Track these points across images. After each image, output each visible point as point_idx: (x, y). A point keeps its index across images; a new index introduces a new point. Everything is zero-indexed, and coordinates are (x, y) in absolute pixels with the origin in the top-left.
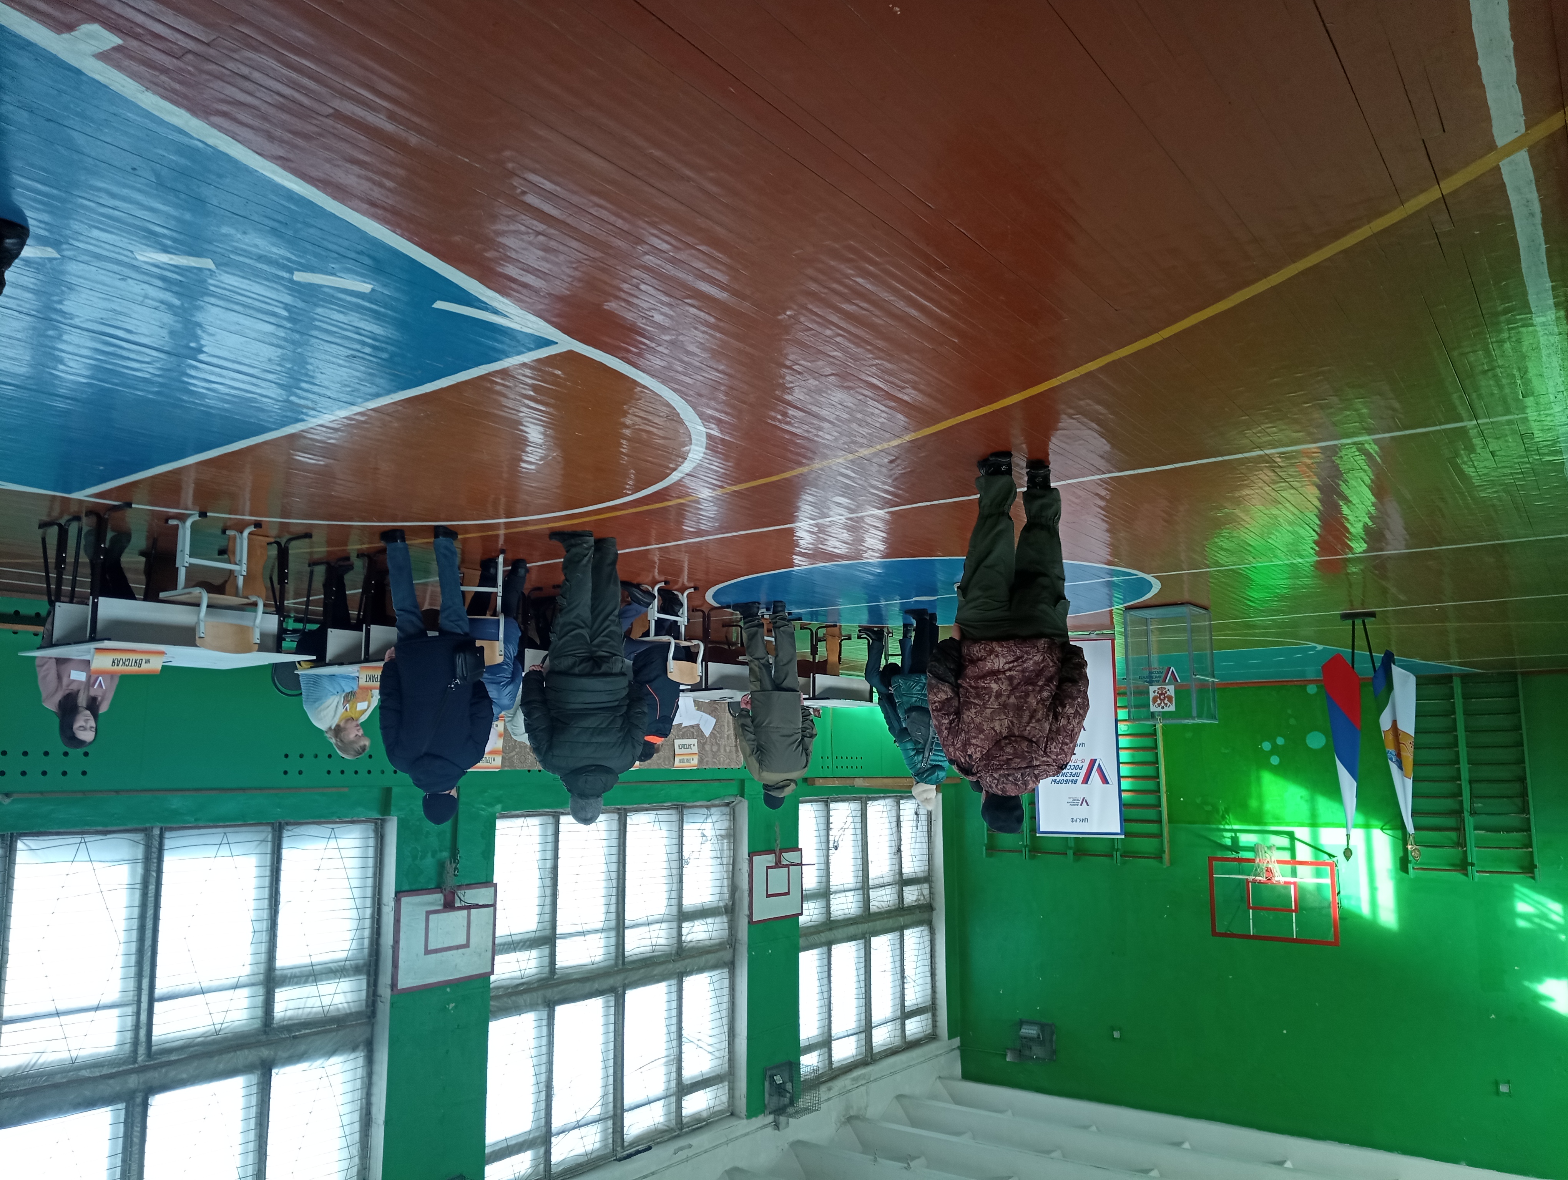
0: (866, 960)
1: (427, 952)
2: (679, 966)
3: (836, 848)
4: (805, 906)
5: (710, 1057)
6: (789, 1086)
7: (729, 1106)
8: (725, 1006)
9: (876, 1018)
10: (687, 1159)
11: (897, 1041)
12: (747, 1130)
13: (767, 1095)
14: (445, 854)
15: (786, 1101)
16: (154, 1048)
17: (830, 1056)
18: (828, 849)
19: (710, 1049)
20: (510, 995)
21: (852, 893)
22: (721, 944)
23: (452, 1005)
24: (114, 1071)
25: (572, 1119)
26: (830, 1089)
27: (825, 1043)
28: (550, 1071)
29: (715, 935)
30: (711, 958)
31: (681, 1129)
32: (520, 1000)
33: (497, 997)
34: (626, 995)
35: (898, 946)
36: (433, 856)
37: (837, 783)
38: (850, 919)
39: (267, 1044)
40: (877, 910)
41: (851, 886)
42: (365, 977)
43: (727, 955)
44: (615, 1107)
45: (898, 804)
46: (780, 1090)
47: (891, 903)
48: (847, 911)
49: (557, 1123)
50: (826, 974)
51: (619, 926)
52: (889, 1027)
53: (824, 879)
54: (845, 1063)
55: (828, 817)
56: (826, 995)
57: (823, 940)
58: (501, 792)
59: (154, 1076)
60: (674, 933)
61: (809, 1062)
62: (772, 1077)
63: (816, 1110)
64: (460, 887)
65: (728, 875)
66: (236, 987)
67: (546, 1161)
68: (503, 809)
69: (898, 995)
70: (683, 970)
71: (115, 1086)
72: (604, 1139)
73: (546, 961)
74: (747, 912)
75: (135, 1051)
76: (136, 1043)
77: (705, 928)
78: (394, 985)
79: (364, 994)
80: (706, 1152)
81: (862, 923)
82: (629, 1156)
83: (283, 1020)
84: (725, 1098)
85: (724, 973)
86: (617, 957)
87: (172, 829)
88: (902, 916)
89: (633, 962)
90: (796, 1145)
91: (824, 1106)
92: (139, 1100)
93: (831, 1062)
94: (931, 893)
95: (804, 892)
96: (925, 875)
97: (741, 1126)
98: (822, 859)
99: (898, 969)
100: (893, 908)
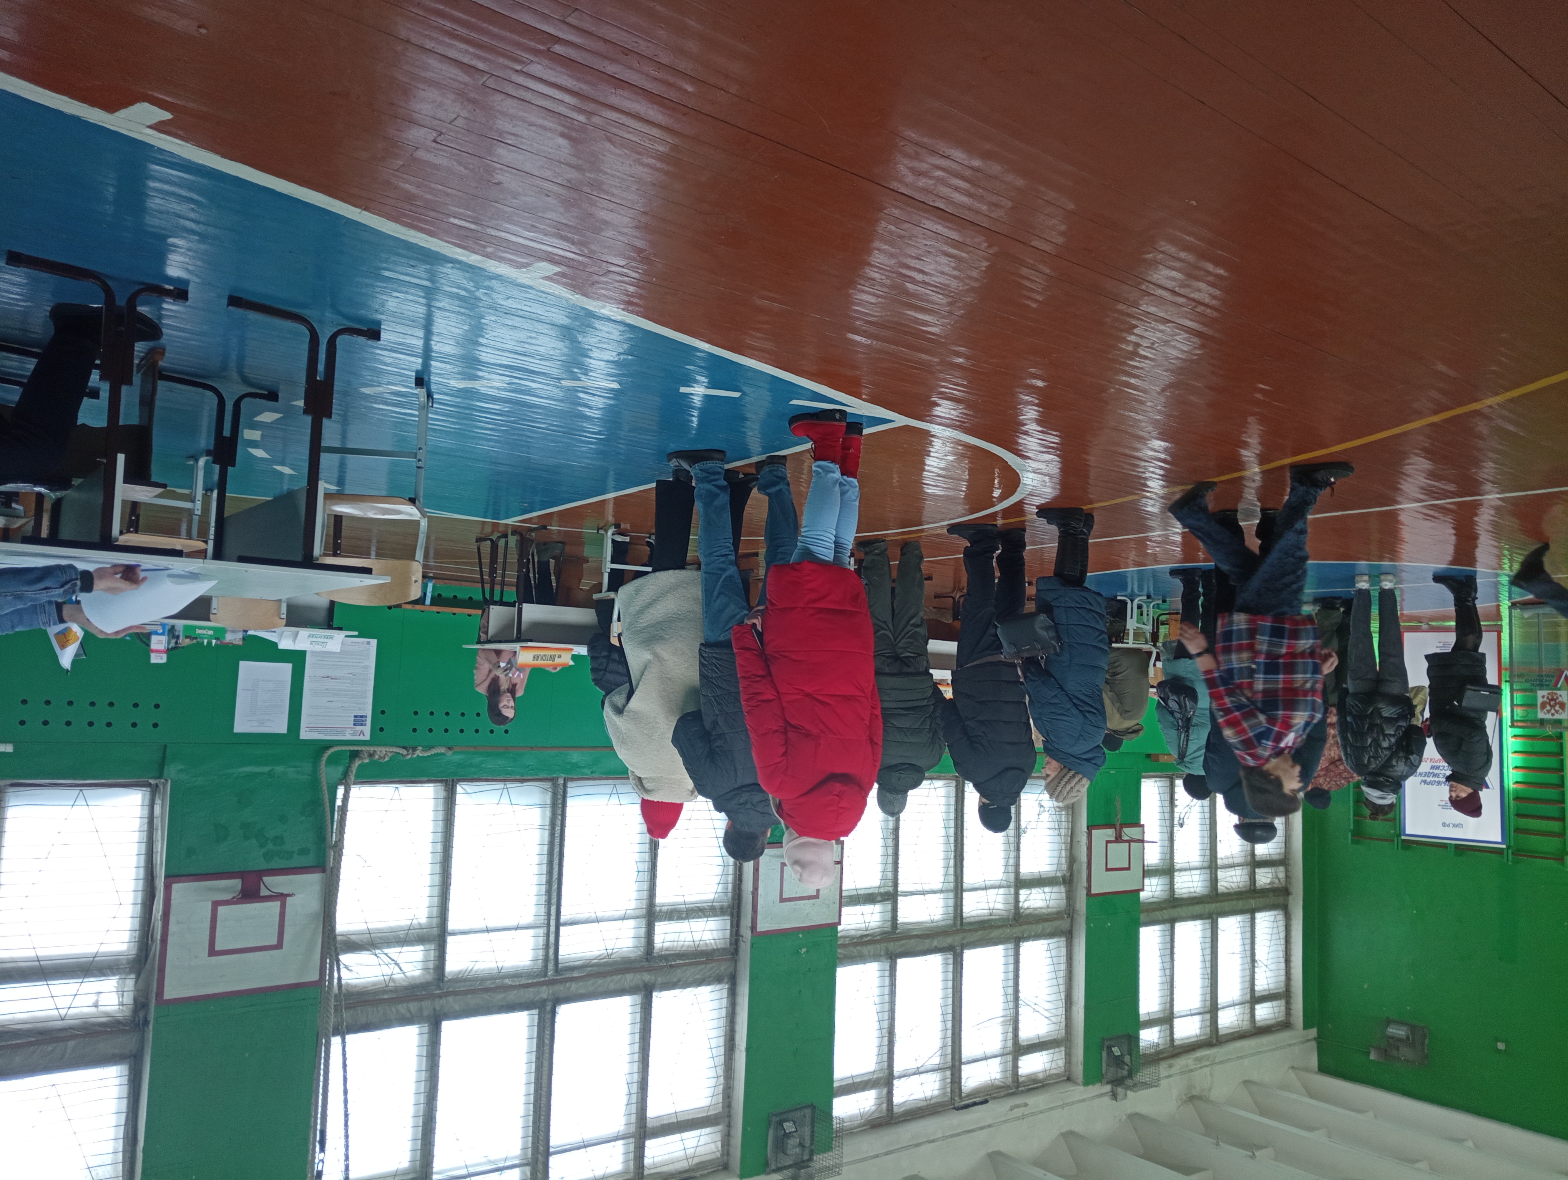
0: (1212, 941)
1: (782, 900)
2: (1017, 931)
3: (1181, 825)
4: (1146, 881)
5: (1047, 1021)
6: (1127, 1059)
7: (1065, 1071)
8: (1062, 974)
9: (1222, 999)
10: (1023, 1117)
11: (1246, 1025)
12: (1084, 1097)
13: (1104, 1065)
15: (1125, 1073)
16: (560, 966)
17: (1172, 1033)
18: (1172, 826)
19: (1047, 1014)
20: (855, 944)
21: (1198, 872)
22: (1058, 913)
23: (804, 950)
24: (530, 981)
25: (913, 1065)
26: (1170, 1066)
27: (1167, 1019)
28: (892, 1019)
29: (1052, 903)
30: (1049, 927)
31: (1018, 1087)
32: (865, 950)
33: (844, 946)
34: (965, 955)
35: (1248, 929)
38: (1195, 898)
39: (648, 970)
40: (1226, 891)
41: (1197, 864)
42: (729, 918)
43: (1064, 924)
44: (953, 1059)
46: (1118, 1061)
47: (1241, 885)
48: (1192, 890)
49: (898, 1068)
50: (1168, 952)
51: (958, 889)
52: (1237, 1010)
53: (1168, 856)
54: (1186, 1041)
55: (1173, 794)
56: (1168, 972)
57: (1166, 917)
59: (560, 989)
60: (1011, 899)
61: (1149, 1037)
62: (1109, 1048)
63: (1156, 1086)
65: (1066, 847)
66: (624, 918)
67: (888, 1100)
69: (1248, 979)
70: (1020, 935)
71: (529, 994)
72: (943, 1088)
73: (889, 916)
74: (1085, 884)
75: (546, 966)
76: (546, 959)
77: (1042, 896)
78: (754, 928)
79: (728, 932)
80: (1041, 1112)
81: (1208, 903)
82: (967, 1107)
83: (662, 950)
84: (1061, 1063)
85: (1062, 941)
86: (955, 918)
87: (573, 780)
88: (1254, 898)
89: (971, 924)
90: (1134, 1117)
91: (1164, 1083)
92: (548, 1008)
93: (1172, 1039)
94: (1287, 877)
95: (1146, 868)
96: (1282, 857)
97: (1078, 1092)
98: (1166, 836)
99: (1248, 953)
100: (1244, 889)
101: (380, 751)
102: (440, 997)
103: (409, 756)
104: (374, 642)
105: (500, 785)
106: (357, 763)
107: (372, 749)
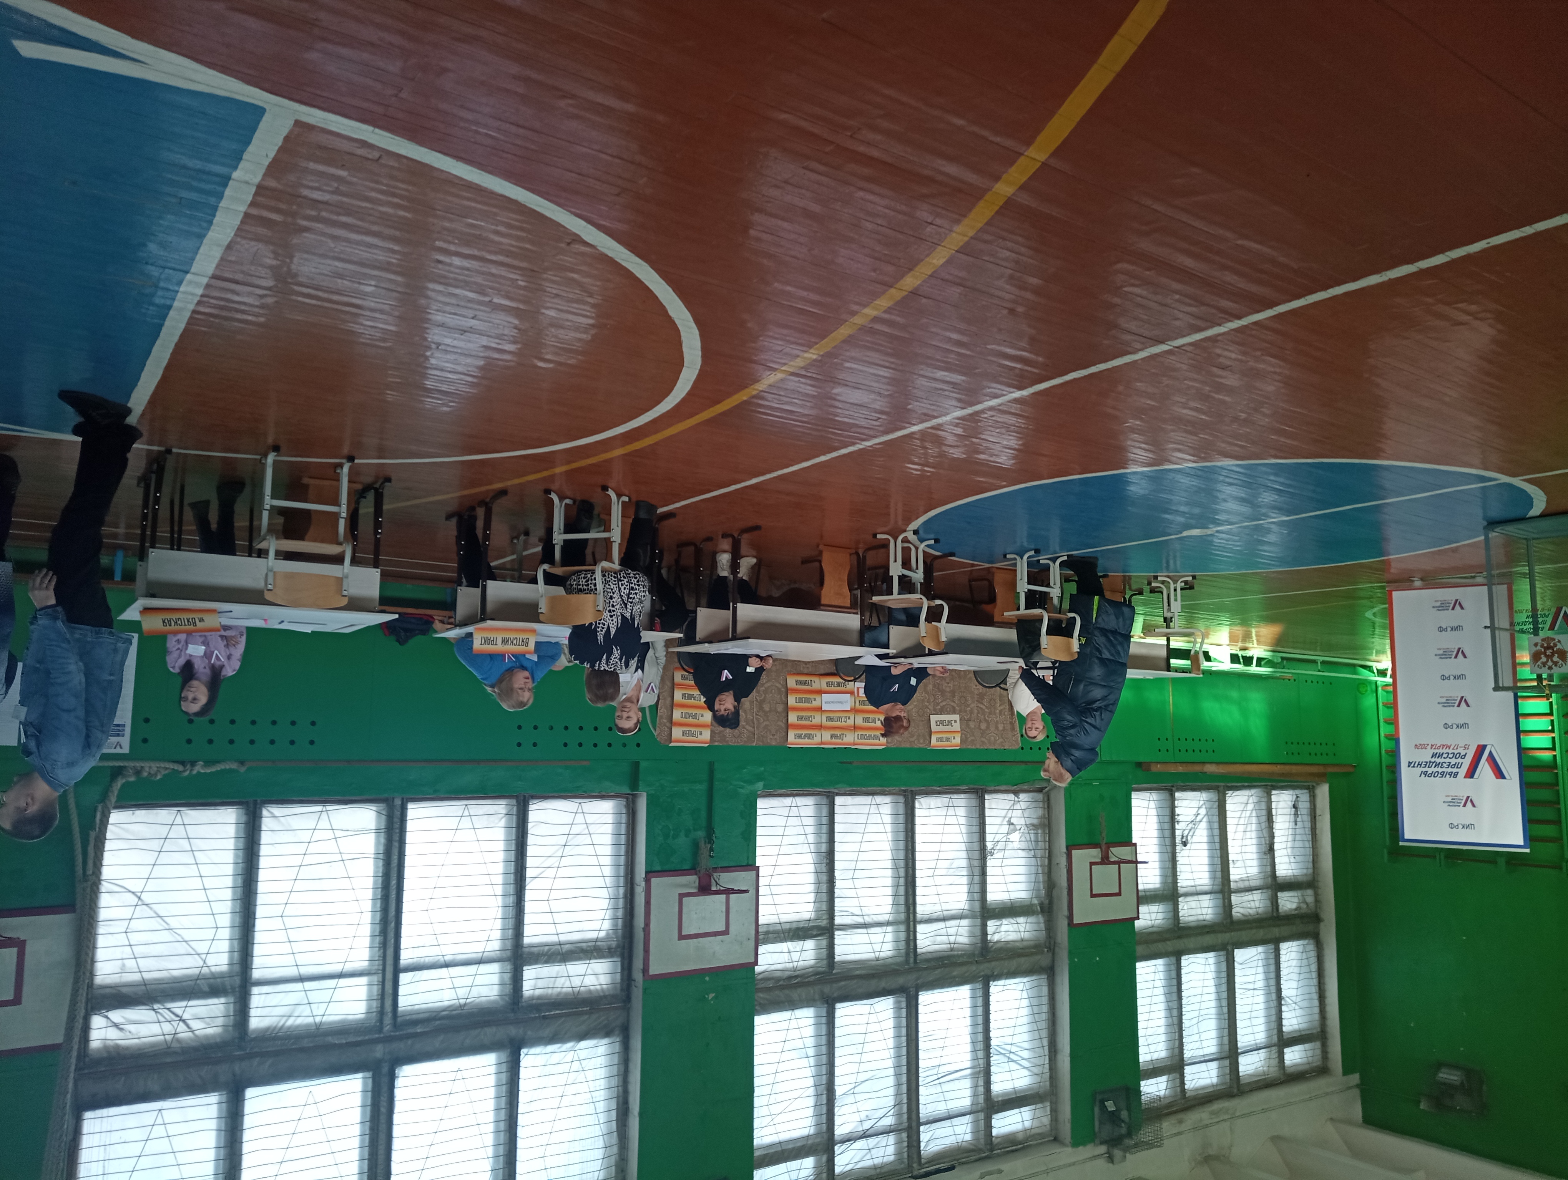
0: (1228, 976)
1: (682, 937)
2: (985, 968)
3: (1185, 844)
4: (1142, 909)
5: (1027, 1072)
6: (1125, 1115)
7: (1051, 1130)
8: (1042, 1015)
9: (1243, 1042)
11: (1273, 1072)
12: (1074, 1160)
13: (1096, 1123)
14: (701, 834)
15: (1124, 1130)
16: (400, 1019)
17: (1183, 1083)
18: (1174, 845)
19: (1028, 1064)
20: (782, 987)
21: (1207, 897)
22: (1035, 946)
23: (711, 996)
24: (360, 1039)
25: (860, 1127)
26: (1180, 1122)
27: (1175, 1066)
28: (831, 1073)
29: (1028, 936)
30: (1025, 963)
31: (992, 1150)
32: (795, 994)
33: (765, 989)
34: (920, 998)
35: (1271, 962)
36: (687, 836)
37: (1180, 769)
38: (1205, 926)
39: (515, 1022)
40: (1242, 917)
41: (1207, 888)
42: (619, 959)
43: (1044, 960)
44: (909, 1118)
45: (1269, 796)
46: (1113, 1118)
47: (1260, 910)
48: (1201, 917)
49: (840, 1131)
50: (1175, 989)
51: (909, 920)
52: (1262, 1054)
53: (1170, 879)
54: (1201, 1092)
55: (1173, 808)
56: (1175, 1013)
57: (1170, 949)
58: (762, 769)
59: (400, 1047)
60: (977, 931)
61: (1153, 1088)
62: (1102, 1102)
63: (1159, 1146)
64: (715, 869)
65: (1043, 870)
66: (485, 961)
67: (828, 1169)
68: (765, 787)
69: (1273, 1018)
70: (989, 972)
71: (359, 1054)
72: (898, 1153)
73: (824, 953)
74: (1066, 913)
75: (381, 1020)
76: (381, 1012)
77: (1015, 927)
78: (645, 970)
79: (618, 977)
81: (1222, 932)
82: (928, 1175)
83: (532, 998)
84: (1046, 1121)
85: (1042, 980)
86: (908, 953)
87: (414, 800)
88: (1278, 926)
89: (927, 960)
91: (1170, 1142)
92: (386, 1071)
93: (1183, 1090)
94: (1316, 901)
95: (1140, 893)
96: (1307, 879)
97: (1066, 1154)
98: (1166, 856)
99: (1273, 989)
100: (1264, 916)
101: (150, 767)
102: (241, 1059)
103: (187, 773)
105: (317, 808)
106: (119, 783)
107: (138, 765)
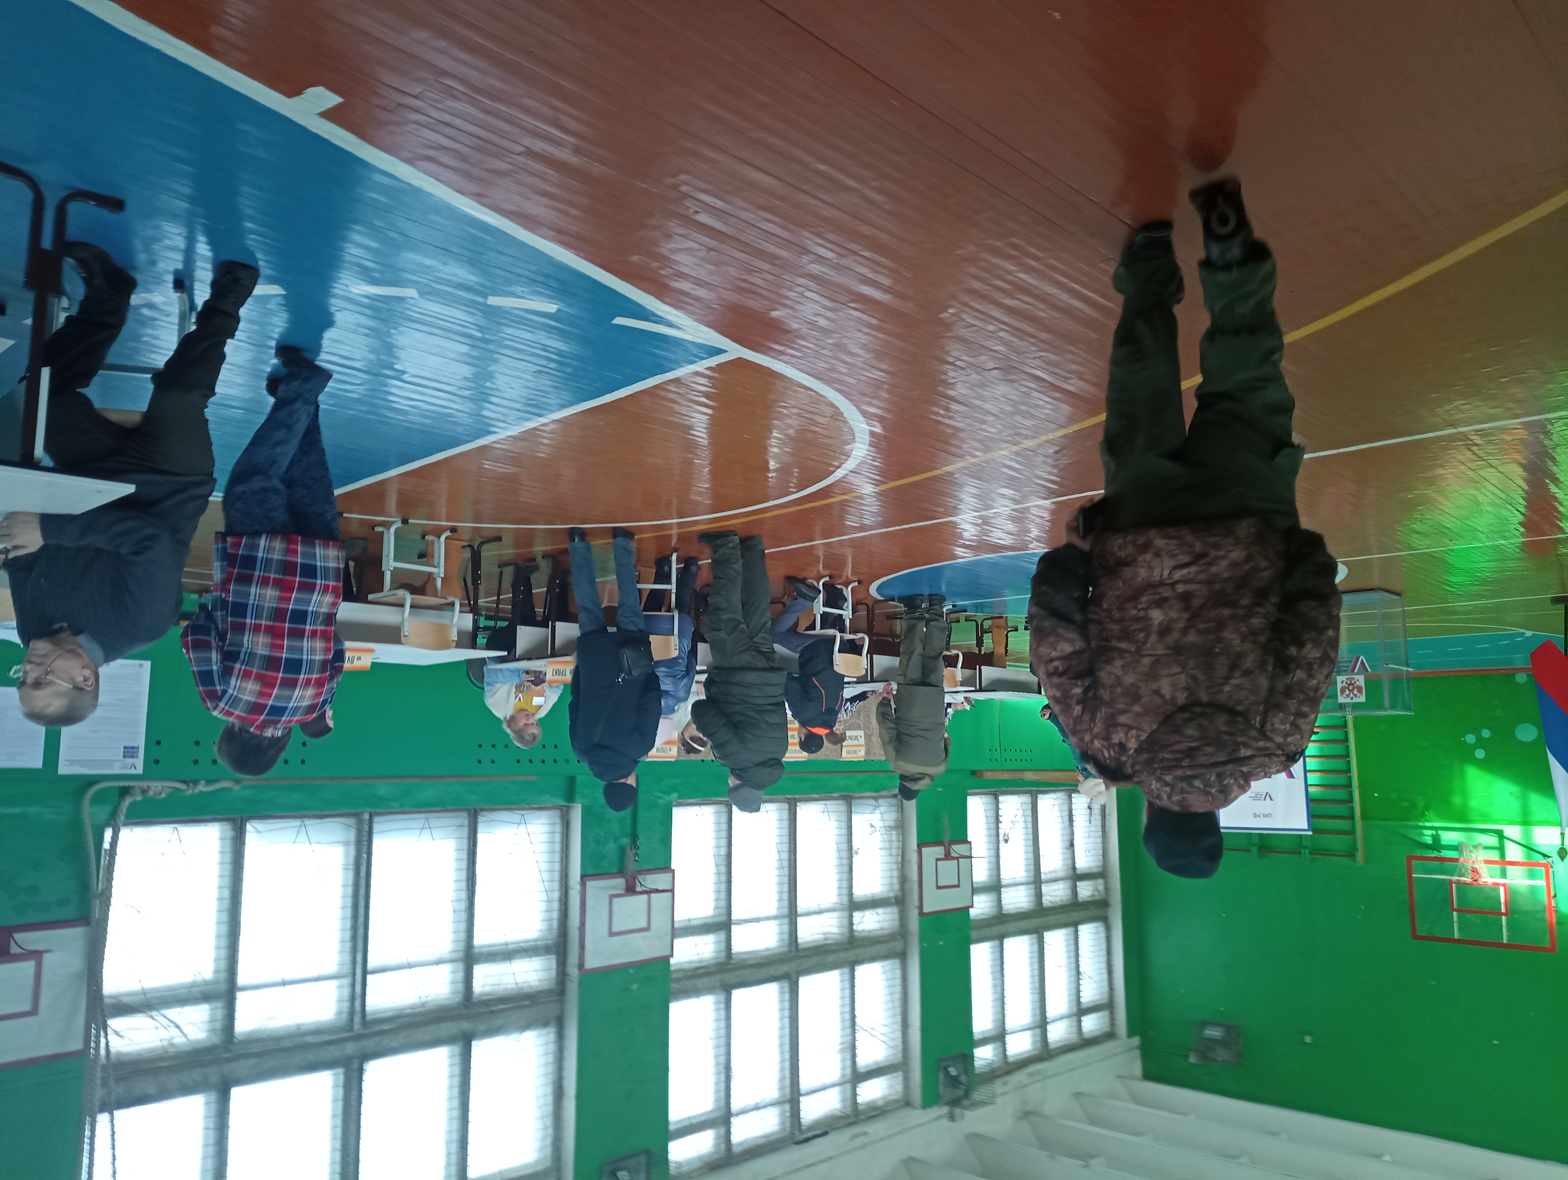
0: (1039, 955)
1: (612, 934)
2: (851, 955)
3: (1006, 841)
4: (976, 898)
5: (884, 1046)
6: (963, 1079)
7: (904, 1096)
8: (897, 996)
9: (1051, 1013)
10: (864, 1146)
11: (1074, 1038)
12: (923, 1121)
13: (941, 1086)
14: (626, 841)
15: (961, 1093)
16: (368, 1018)
17: (1005, 1050)
18: (998, 842)
19: (884, 1038)
20: (690, 977)
21: (1023, 887)
22: (891, 934)
23: (635, 986)
24: (334, 1037)
25: (752, 1102)
26: (1005, 1083)
27: (999, 1036)
28: (728, 1053)
29: (886, 925)
30: (882, 948)
31: (857, 1116)
32: (699, 983)
33: (678, 980)
34: (800, 982)
35: (1072, 942)
36: (615, 842)
37: (1005, 776)
38: (1022, 913)
39: (467, 1017)
40: (1050, 905)
41: (1023, 880)
42: (555, 957)
43: (898, 946)
44: (792, 1091)
45: (1070, 798)
46: (954, 1082)
47: (1064, 898)
48: (1018, 905)
49: (735, 1105)
50: (998, 968)
51: (792, 914)
52: (1065, 1023)
53: (995, 873)
54: (1020, 1057)
55: (997, 809)
56: (999, 989)
57: (995, 933)
58: (677, 781)
59: (368, 1044)
60: (846, 922)
61: (984, 1055)
62: (946, 1069)
63: (992, 1104)
64: (640, 872)
65: (897, 866)
66: (439, 962)
67: (726, 1140)
68: (680, 797)
69: (1073, 991)
70: (854, 958)
71: (334, 1052)
72: (782, 1123)
73: (723, 946)
74: (917, 903)
75: (351, 1020)
76: (351, 1012)
77: (876, 918)
78: (581, 965)
79: (554, 972)
80: (882, 1139)
81: (1033, 917)
82: (807, 1140)
83: (482, 995)
84: (899, 1088)
85: (897, 963)
86: (790, 944)
87: (380, 814)
88: (1077, 911)
89: (806, 949)
90: (973, 1137)
91: (1000, 1100)
92: (355, 1066)
93: (1005, 1056)
94: (1107, 889)
95: (974, 885)
96: (1100, 870)
97: (917, 1116)
98: (993, 853)
99: (1073, 965)
100: (1067, 903)
101: (156, 786)
102: (229, 1060)
103: (190, 792)
104: (147, 664)
105: (296, 823)
106: (127, 801)
107: (145, 784)
